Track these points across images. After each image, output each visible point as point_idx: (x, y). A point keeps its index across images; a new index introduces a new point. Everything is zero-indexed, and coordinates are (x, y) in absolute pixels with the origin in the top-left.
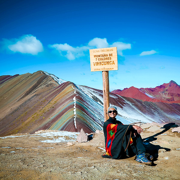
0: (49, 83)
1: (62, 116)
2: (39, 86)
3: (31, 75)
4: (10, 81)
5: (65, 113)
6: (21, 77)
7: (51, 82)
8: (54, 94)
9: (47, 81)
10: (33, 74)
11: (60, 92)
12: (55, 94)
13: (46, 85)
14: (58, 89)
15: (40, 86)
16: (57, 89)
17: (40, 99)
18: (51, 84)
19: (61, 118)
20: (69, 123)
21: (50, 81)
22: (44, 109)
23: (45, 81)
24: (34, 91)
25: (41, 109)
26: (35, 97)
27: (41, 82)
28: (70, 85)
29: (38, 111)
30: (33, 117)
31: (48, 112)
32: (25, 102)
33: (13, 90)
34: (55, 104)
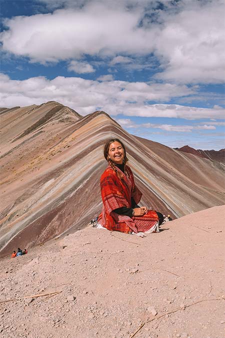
0: (66, 116)
1: (84, 158)
2: (49, 120)
3: (38, 107)
4: (5, 116)
5: (91, 153)
6: (22, 111)
7: (69, 116)
9: (62, 114)
10: (40, 106)
11: (82, 126)
13: (60, 119)
16: (77, 123)
17: (48, 137)
18: (68, 119)
19: (81, 160)
20: (99, 168)
21: (67, 113)
22: (52, 150)
23: (58, 113)
24: (40, 128)
25: (46, 151)
26: (40, 134)
27: (52, 116)
28: (100, 115)
29: (42, 154)
30: (32, 162)
31: (59, 153)
32: (24, 143)
33: (8, 127)
34: (72, 141)
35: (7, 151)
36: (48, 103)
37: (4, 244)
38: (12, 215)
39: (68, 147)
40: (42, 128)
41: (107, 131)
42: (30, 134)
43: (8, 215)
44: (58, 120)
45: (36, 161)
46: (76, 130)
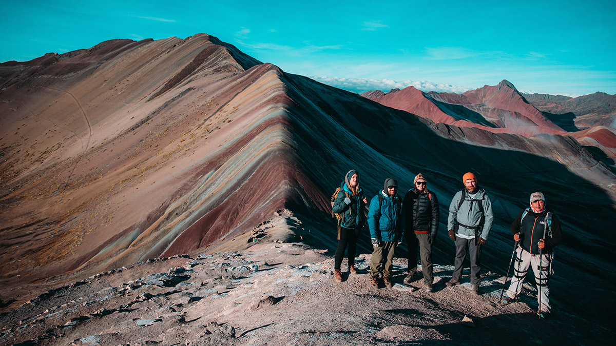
0: (223, 63)
1: (250, 143)
2: (199, 68)
3: (181, 42)
4: (131, 54)
5: (257, 137)
6: (158, 46)
7: (228, 62)
8: (233, 89)
9: (217, 59)
10: (185, 41)
12: (235, 90)
13: (215, 67)
16: (240, 80)
17: (200, 99)
18: (226, 67)
20: (266, 160)
21: (225, 58)
22: (208, 122)
23: (212, 57)
24: (186, 81)
25: (200, 123)
26: (189, 93)
27: (203, 61)
28: (271, 71)
29: (194, 128)
30: (181, 139)
31: (218, 130)
32: (166, 105)
33: (138, 73)
34: (233, 112)
35: (143, 116)
36: (196, 36)
37: (167, 246)
38: (170, 214)
39: (229, 122)
40: (190, 81)
42: (173, 90)
43: (165, 213)
44: (212, 69)
45: (188, 137)
46: (238, 93)
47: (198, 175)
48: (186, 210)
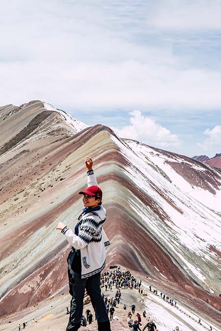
0: (56, 127)
2: (33, 132)
3: (17, 109)
7: (61, 125)
8: (65, 150)
9: (51, 123)
10: (20, 108)
11: (78, 148)
12: (67, 151)
13: (49, 131)
14: (75, 139)
15: (35, 133)
16: (72, 141)
17: (34, 160)
18: (59, 130)
21: (58, 122)
22: (41, 181)
23: (46, 121)
24: (21, 144)
25: (33, 182)
26: (23, 156)
27: (37, 125)
28: (102, 132)
29: (27, 187)
30: (15, 198)
31: (50, 188)
34: (66, 171)
39: (61, 180)
40: (24, 144)
41: (109, 159)
42: (8, 153)
44: (46, 133)
45: (21, 196)
46: (70, 153)
47: (29, 231)
48: (15, 268)
